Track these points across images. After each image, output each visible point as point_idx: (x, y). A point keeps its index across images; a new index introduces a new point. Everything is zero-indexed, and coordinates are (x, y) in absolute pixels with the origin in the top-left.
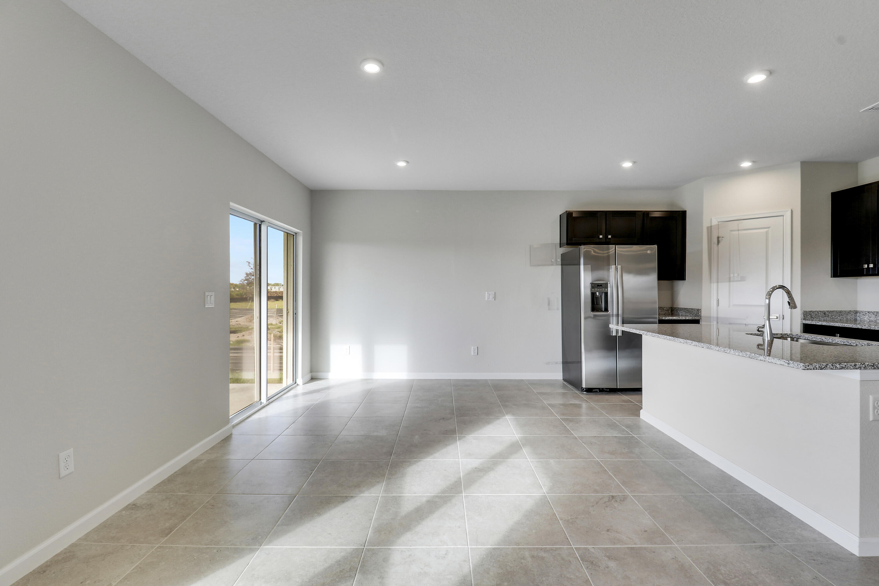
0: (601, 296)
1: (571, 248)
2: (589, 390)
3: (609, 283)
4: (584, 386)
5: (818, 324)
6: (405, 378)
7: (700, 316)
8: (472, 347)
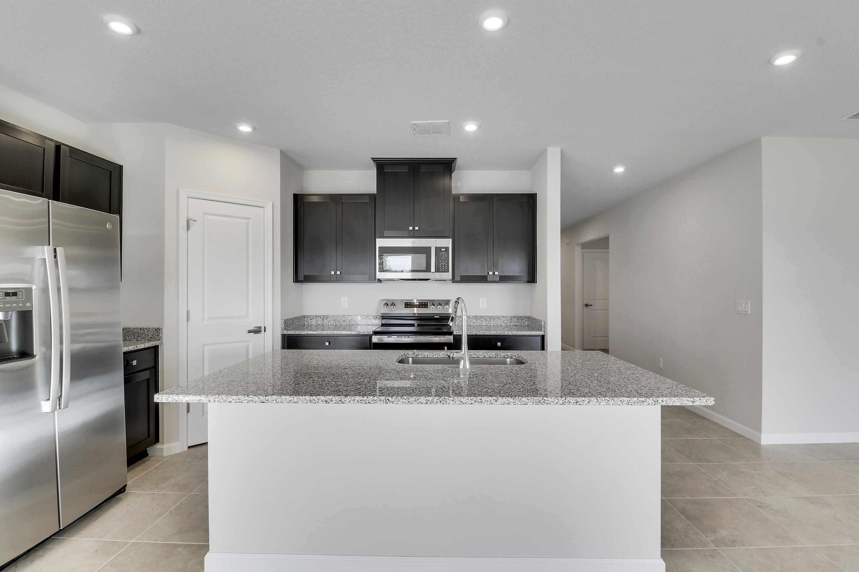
3: (34, 285)
7: (160, 339)
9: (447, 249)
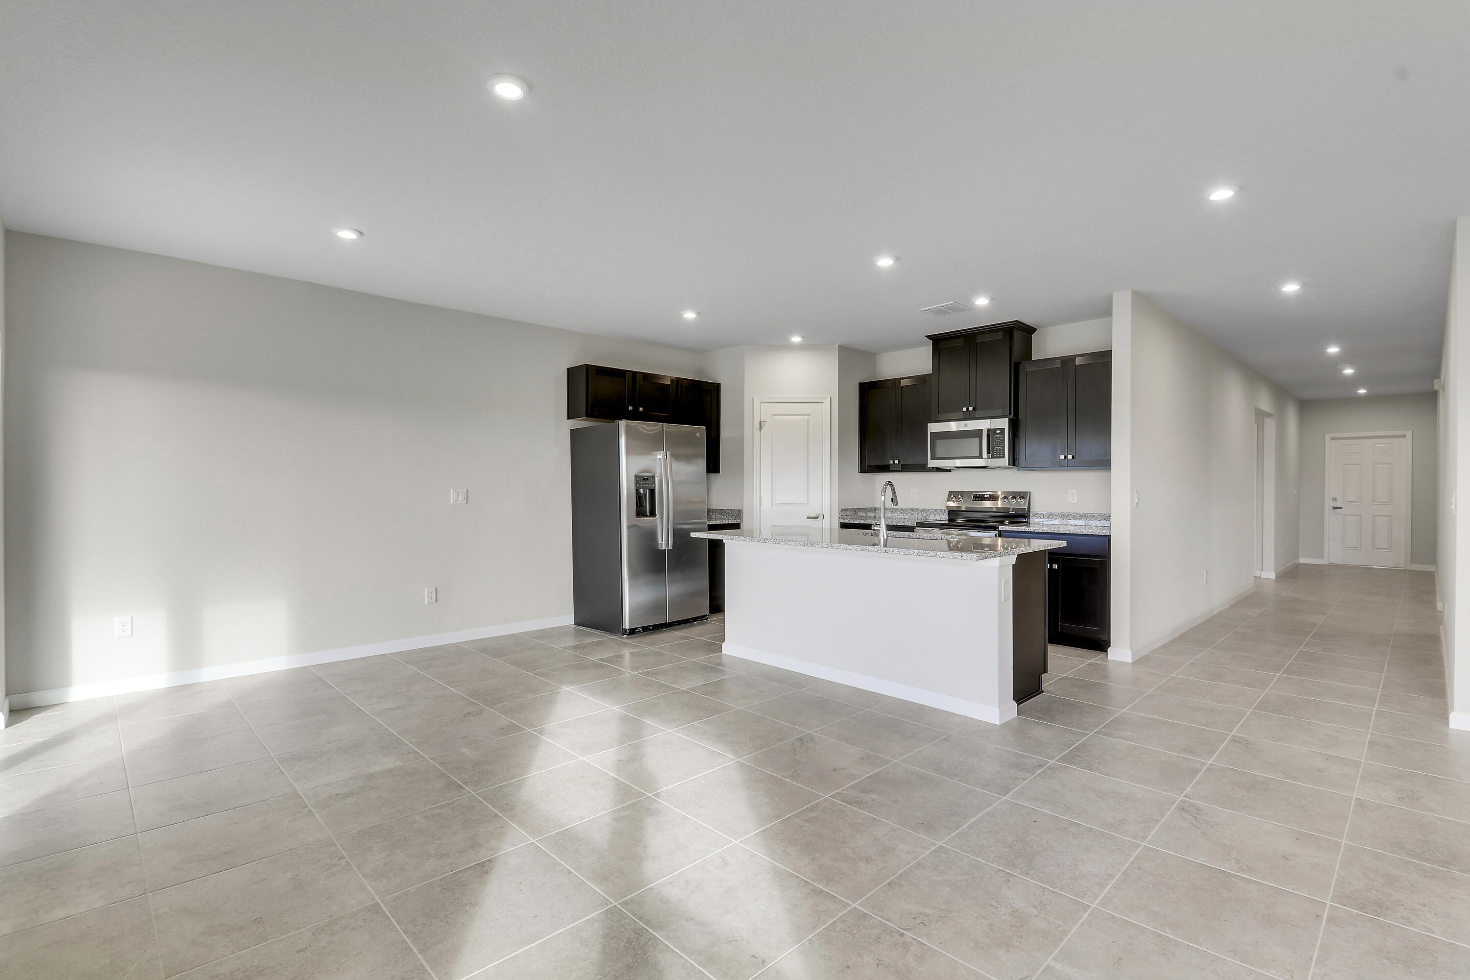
0: (646, 495)
1: (593, 421)
2: (632, 632)
3: (657, 476)
4: (627, 626)
5: (856, 522)
6: (285, 668)
7: (741, 518)
8: (426, 590)
9: (1003, 430)
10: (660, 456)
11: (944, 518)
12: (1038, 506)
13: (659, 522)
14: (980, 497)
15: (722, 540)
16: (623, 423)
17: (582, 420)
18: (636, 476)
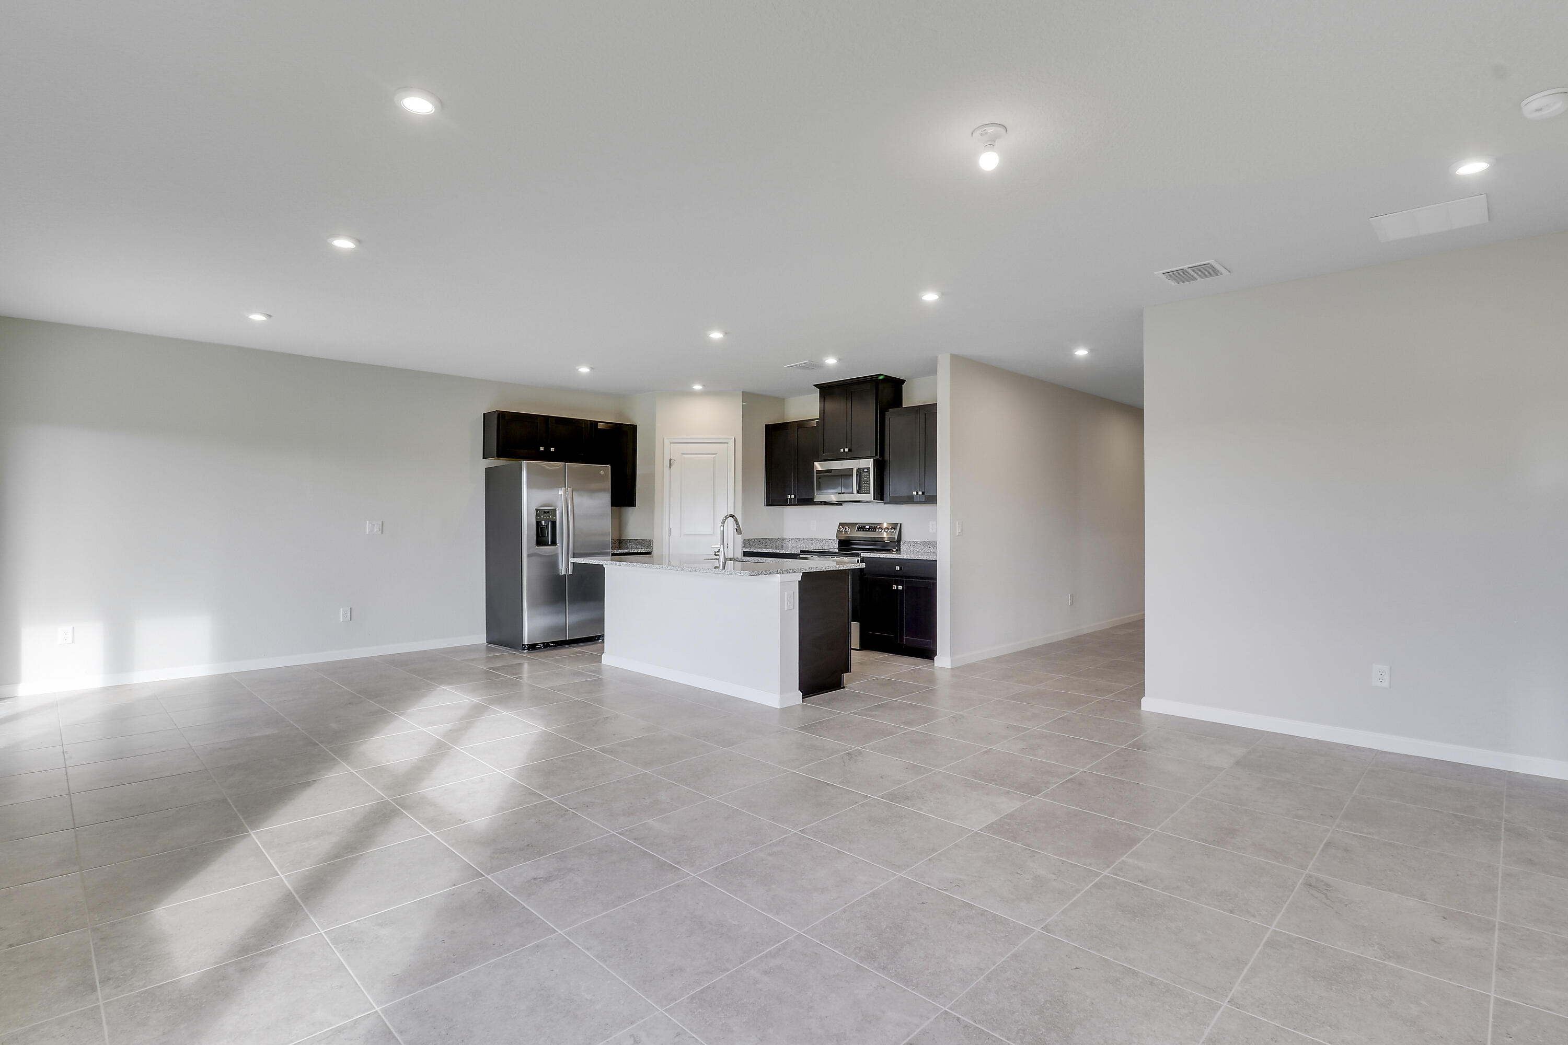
0: (547, 526)
2: (532, 647)
3: (557, 509)
4: (526, 642)
5: (755, 551)
7: (651, 547)
8: (341, 610)
9: (868, 469)
10: (561, 492)
11: (835, 546)
12: (908, 536)
13: (560, 551)
14: (862, 528)
15: (603, 565)
16: (524, 463)
17: (495, 459)
18: (537, 510)
